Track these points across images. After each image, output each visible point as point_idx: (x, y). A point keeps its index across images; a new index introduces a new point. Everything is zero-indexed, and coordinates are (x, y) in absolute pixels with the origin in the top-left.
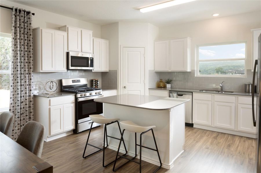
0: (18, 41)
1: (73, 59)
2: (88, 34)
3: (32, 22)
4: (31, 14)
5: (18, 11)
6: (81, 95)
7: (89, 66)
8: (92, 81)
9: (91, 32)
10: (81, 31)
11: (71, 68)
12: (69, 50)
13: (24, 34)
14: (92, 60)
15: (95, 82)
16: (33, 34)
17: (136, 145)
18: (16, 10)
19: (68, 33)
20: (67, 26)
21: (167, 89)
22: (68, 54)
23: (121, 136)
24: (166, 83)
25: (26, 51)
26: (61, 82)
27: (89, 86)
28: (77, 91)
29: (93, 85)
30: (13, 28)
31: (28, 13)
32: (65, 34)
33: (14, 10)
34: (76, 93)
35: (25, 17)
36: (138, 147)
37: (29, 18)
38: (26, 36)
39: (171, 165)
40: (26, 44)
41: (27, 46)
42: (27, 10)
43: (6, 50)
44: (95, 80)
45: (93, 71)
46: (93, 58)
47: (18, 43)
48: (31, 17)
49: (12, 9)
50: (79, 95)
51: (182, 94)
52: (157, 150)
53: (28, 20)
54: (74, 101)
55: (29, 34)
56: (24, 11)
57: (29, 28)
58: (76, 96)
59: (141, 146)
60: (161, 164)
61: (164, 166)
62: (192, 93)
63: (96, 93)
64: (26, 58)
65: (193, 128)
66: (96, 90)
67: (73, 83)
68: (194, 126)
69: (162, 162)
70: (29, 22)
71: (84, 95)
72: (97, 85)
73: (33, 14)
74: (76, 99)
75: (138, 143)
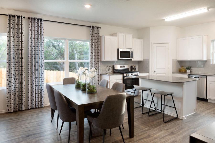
0: (93, 44)
1: (121, 53)
2: (130, 37)
3: (99, 33)
4: (99, 28)
5: (93, 27)
6: (126, 75)
7: (131, 57)
8: (132, 67)
9: (131, 35)
10: (126, 35)
11: (120, 58)
12: (119, 47)
13: (95, 40)
14: (132, 53)
15: (134, 67)
16: (100, 39)
17: (162, 104)
18: (92, 27)
19: (118, 37)
20: (118, 33)
21: (187, 73)
22: (118, 50)
23: (152, 98)
24: (186, 69)
25: (97, 49)
26: (114, 67)
27: (130, 70)
28: (124, 73)
29: (132, 69)
30: (91, 37)
31: (98, 28)
32: (117, 38)
33: (91, 27)
34: (123, 74)
35: (96, 30)
36: (163, 106)
37: (98, 31)
38: (97, 41)
39: (184, 117)
40: (97, 45)
41: (97, 46)
42: (97, 26)
43: (74, 46)
44: (134, 66)
45: (133, 60)
46: (133, 52)
47: (93, 45)
48: (99, 30)
49: (90, 27)
50: (125, 75)
51: (199, 77)
52: (175, 108)
53: (98, 32)
54: (122, 78)
55: (98, 39)
56: (96, 27)
57: (98, 36)
58: (123, 75)
59: (164, 105)
60: (178, 116)
61: (179, 117)
62: (207, 76)
63: (135, 74)
64: (97, 53)
65: (207, 102)
66: (135, 72)
67: (120, 67)
68: (209, 101)
69: (178, 115)
70: (98, 33)
71: (128, 75)
72: (135, 69)
73: (100, 28)
74: (123, 77)
75: (163, 103)
